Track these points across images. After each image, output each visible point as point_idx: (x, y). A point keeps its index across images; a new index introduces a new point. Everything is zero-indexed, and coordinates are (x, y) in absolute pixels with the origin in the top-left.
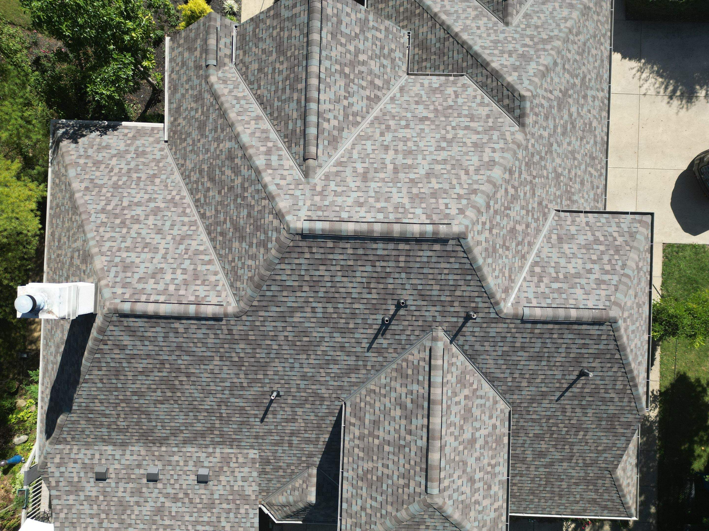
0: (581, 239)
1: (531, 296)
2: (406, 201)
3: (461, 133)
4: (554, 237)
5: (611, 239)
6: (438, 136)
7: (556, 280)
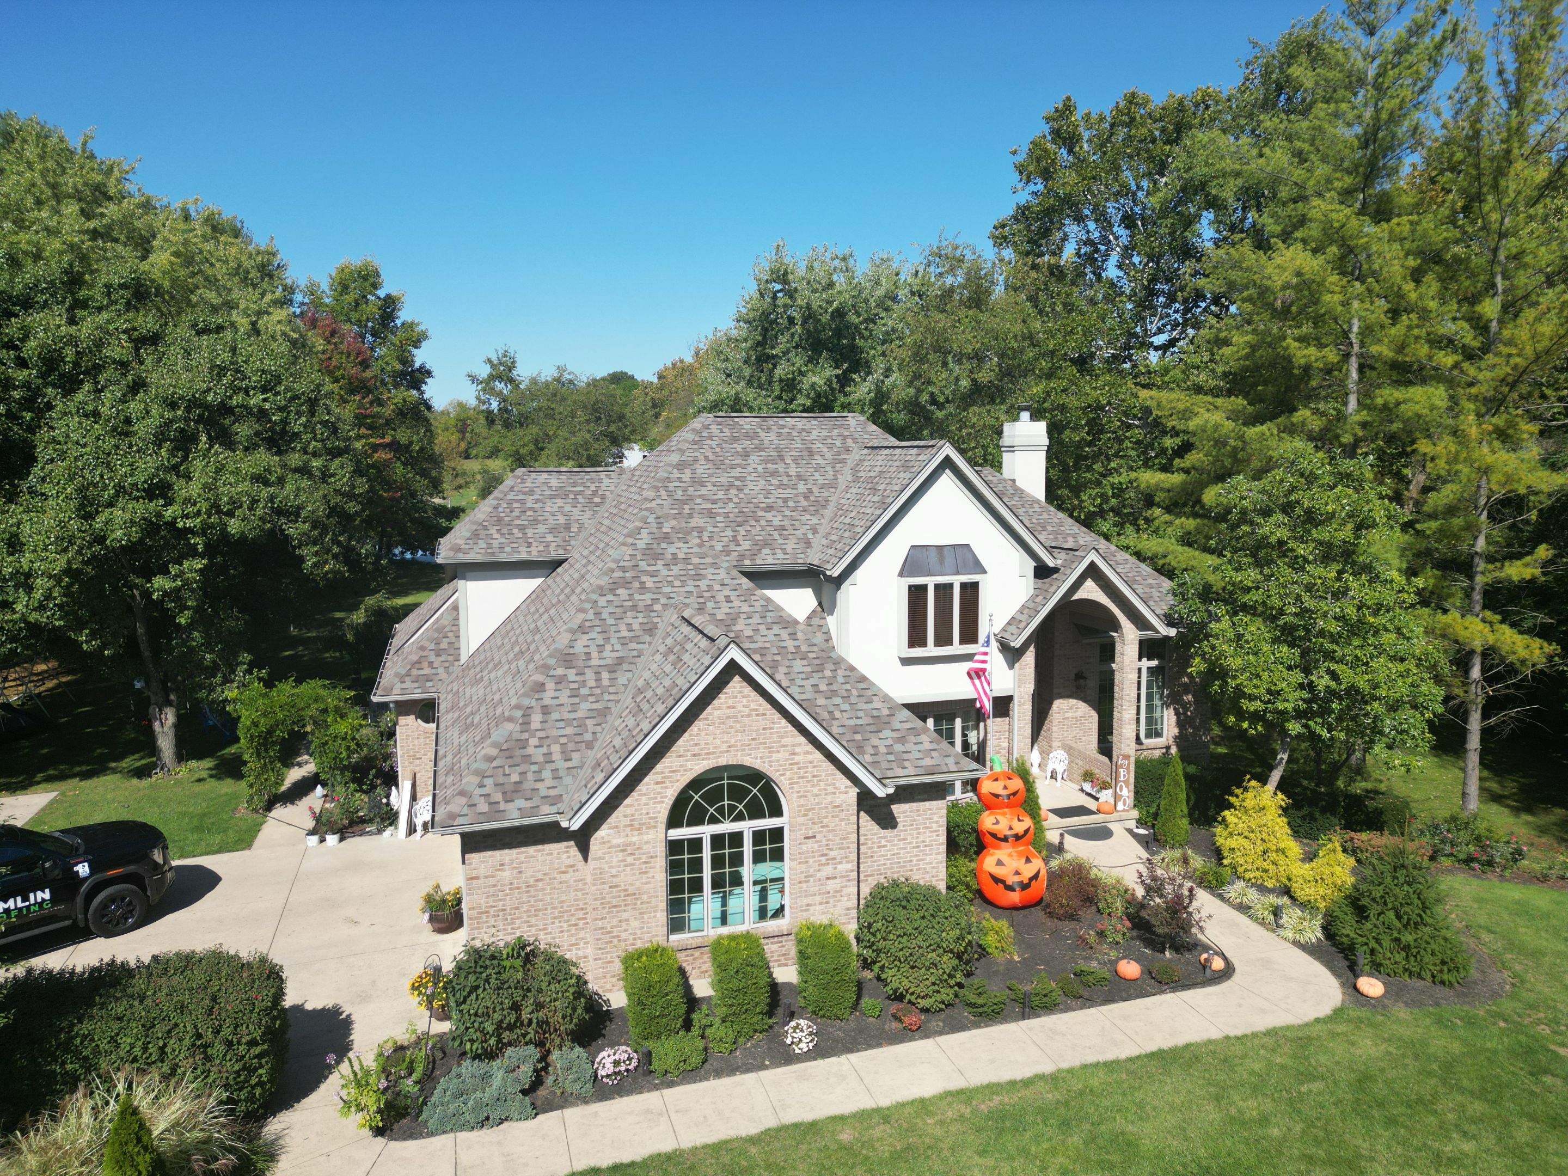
0: (541, 529)
1: (606, 480)
2: (762, 434)
3: (720, 495)
4: (574, 529)
5: (505, 531)
6: (747, 491)
7: (576, 494)
